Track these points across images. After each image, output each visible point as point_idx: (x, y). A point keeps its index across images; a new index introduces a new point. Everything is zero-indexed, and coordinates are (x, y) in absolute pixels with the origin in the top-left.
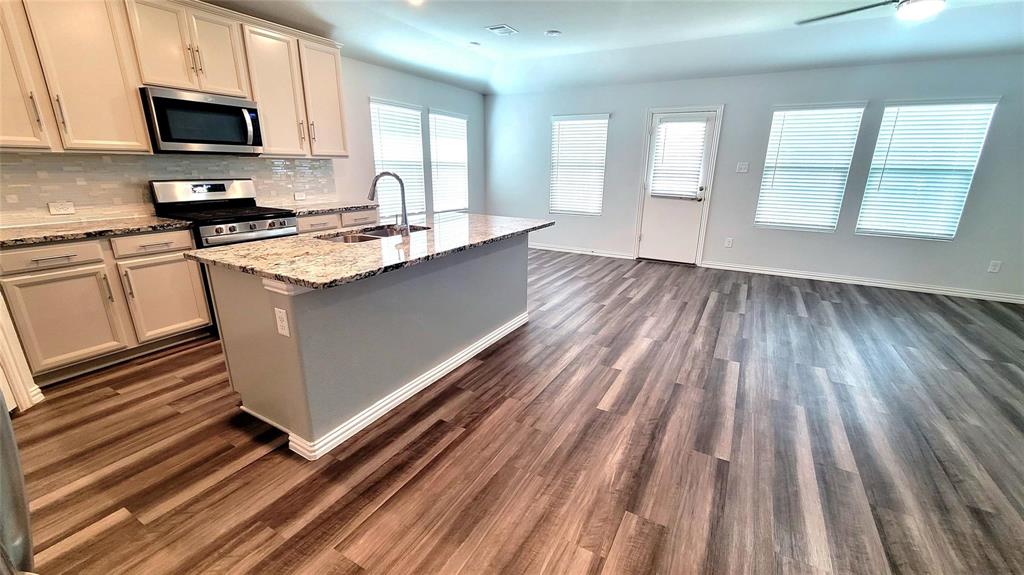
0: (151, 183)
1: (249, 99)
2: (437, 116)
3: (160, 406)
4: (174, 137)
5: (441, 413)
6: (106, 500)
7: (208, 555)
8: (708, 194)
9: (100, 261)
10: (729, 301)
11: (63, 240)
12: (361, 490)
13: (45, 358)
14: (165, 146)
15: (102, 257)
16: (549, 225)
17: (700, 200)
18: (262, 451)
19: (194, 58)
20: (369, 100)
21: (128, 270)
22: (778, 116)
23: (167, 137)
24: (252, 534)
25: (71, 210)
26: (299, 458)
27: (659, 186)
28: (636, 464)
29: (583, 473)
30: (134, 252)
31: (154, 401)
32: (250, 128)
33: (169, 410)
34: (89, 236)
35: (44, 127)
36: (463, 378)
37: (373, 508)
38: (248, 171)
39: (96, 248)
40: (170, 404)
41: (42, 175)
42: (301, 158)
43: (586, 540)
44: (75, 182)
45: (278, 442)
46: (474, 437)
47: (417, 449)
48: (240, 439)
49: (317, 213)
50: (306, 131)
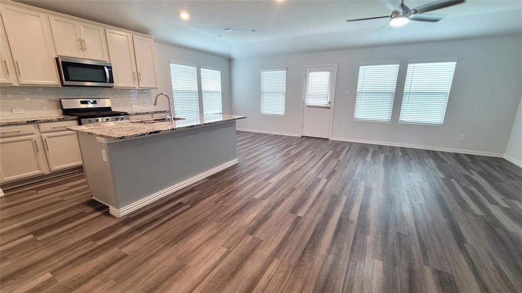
0: (60, 100)
1: (108, 62)
2: (205, 70)
3: (56, 197)
4: (71, 79)
5: (182, 200)
6: (24, 232)
7: (64, 251)
8: (332, 105)
9: (33, 134)
10: (336, 155)
11: (16, 124)
12: (136, 228)
13: (6, 177)
14: (65, 83)
15: (34, 132)
16: (244, 118)
17: (329, 108)
18: (98, 214)
19: (81, 44)
20: (170, 63)
21: (46, 138)
22: (361, 68)
23: (67, 79)
24: (84, 244)
25: (23, 112)
26: (113, 217)
27: (310, 102)
28: (260, 218)
29: (236, 221)
30: (49, 130)
31: (54, 195)
32: (108, 75)
33: (59, 199)
34: (28, 122)
35: (10, 74)
36: (197, 186)
37: (139, 234)
38: (108, 95)
39: (31, 128)
40: (60, 197)
41: (10, 96)
42: (134, 89)
43: (227, 245)
44: (25, 99)
45: (106, 210)
46: (194, 208)
47: (166, 213)
48: (88, 209)
49: (140, 114)
50: (136, 76)
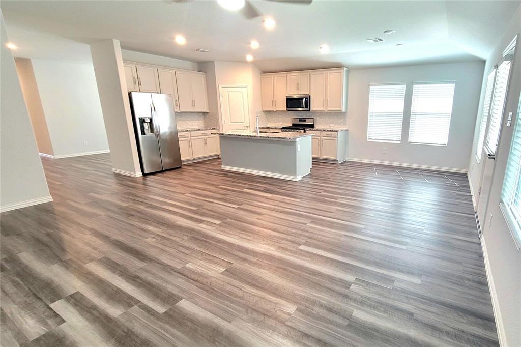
1: (310, 95)
2: (421, 86)
19: (298, 86)
50: (325, 102)
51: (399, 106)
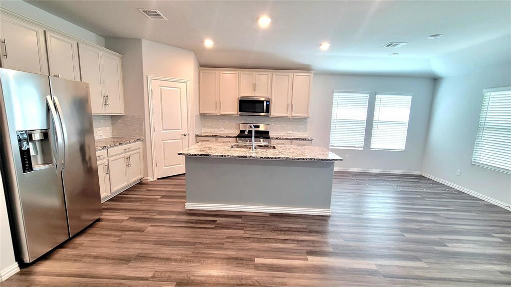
0: (240, 124)
1: (268, 98)
2: (383, 96)
4: (243, 111)
19: (255, 87)
20: (333, 92)
25: (223, 130)
32: (265, 107)
42: (287, 118)
49: (280, 139)
50: (290, 107)
51: (361, 114)
